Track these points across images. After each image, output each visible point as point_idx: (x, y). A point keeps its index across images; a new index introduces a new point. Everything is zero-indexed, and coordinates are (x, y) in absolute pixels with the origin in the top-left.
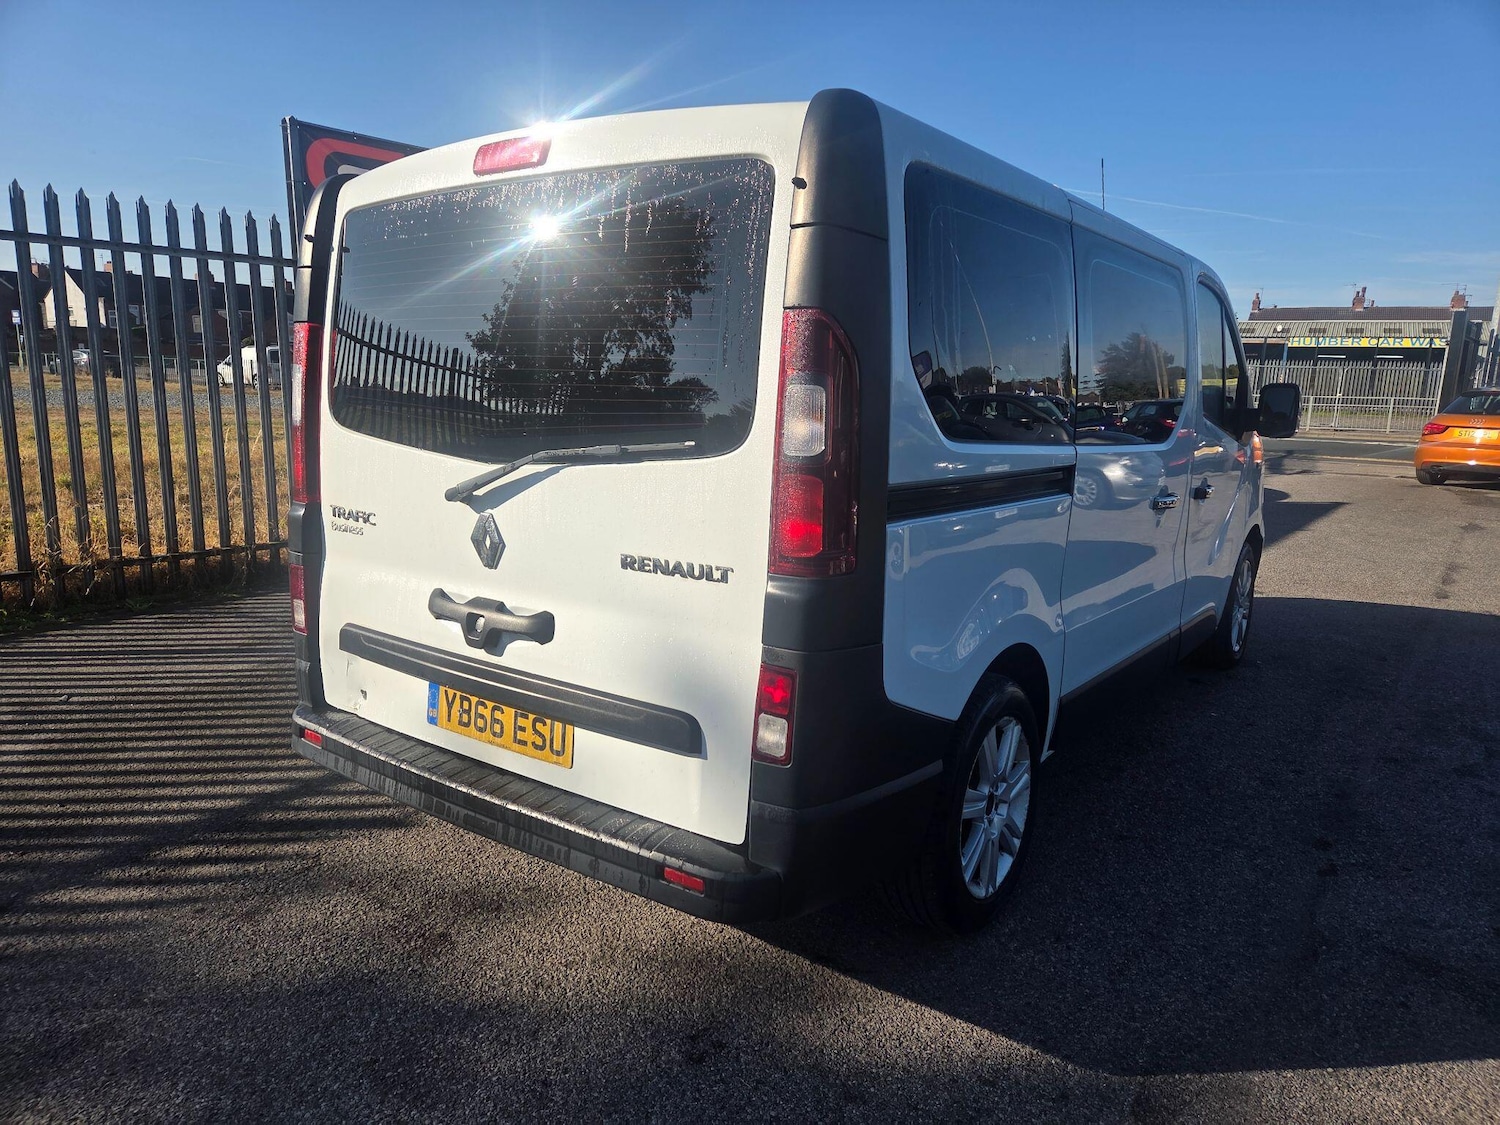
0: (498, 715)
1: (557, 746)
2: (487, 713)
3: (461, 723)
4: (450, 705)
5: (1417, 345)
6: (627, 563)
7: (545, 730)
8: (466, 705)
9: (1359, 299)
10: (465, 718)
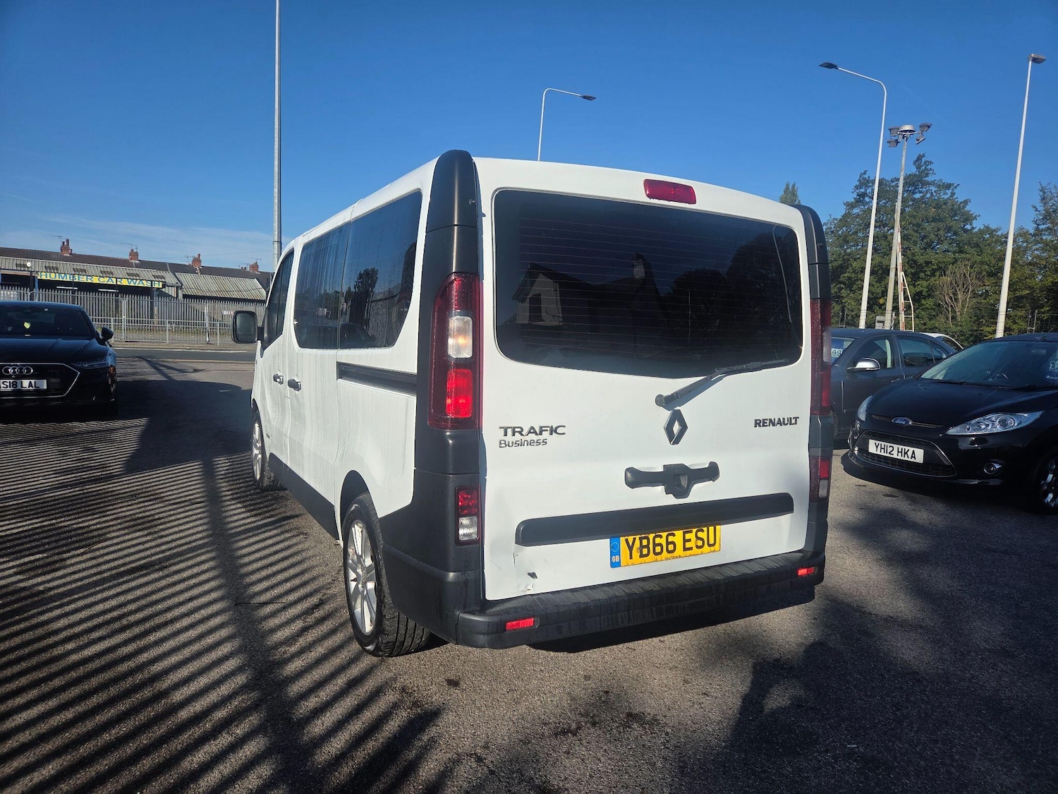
0: (671, 538)
1: (712, 542)
2: (663, 541)
3: (642, 556)
4: (631, 548)
5: (132, 284)
6: (758, 423)
7: (703, 535)
8: (645, 542)
9: (65, 247)
10: (645, 551)
